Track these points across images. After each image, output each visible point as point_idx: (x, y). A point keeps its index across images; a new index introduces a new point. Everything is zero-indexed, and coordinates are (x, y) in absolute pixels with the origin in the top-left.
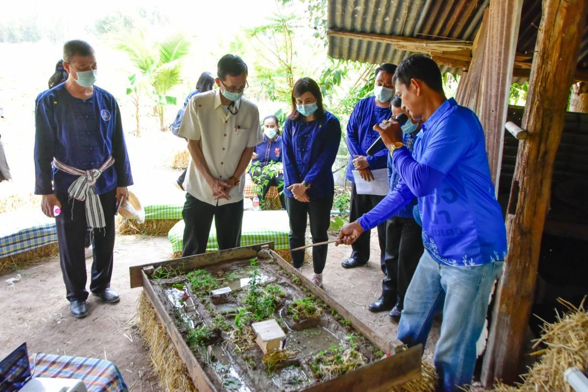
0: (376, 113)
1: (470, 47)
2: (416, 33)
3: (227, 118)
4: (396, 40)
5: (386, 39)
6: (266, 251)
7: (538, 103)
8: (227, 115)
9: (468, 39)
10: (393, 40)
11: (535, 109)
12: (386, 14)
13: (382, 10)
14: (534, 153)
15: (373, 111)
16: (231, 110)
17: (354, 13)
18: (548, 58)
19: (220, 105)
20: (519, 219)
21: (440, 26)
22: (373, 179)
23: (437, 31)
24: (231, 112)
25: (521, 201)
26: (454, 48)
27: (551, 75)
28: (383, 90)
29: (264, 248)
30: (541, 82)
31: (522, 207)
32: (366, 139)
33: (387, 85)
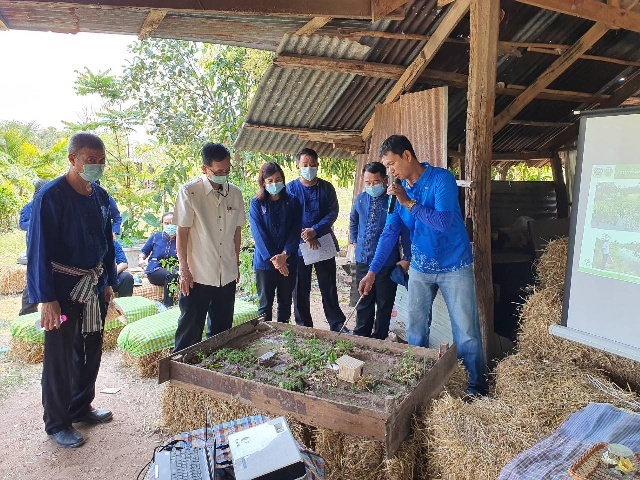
0: (307, 191)
1: (360, 135)
2: (319, 124)
3: (220, 201)
4: (303, 132)
5: (295, 131)
6: (263, 323)
7: (477, 163)
8: (219, 199)
9: (357, 129)
10: (301, 132)
11: (475, 167)
12: (300, 110)
13: (298, 106)
14: (479, 196)
15: (304, 190)
16: (222, 193)
17: (274, 108)
18: (479, 133)
19: (212, 191)
20: (477, 243)
21: (339, 118)
22: (321, 246)
23: (336, 123)
24: (223, 195)
25: (476, 230)
26: (346, 136)
27: (483, 144)
28: (311, 169)
29: (261, 320)
30: (477, 149)
31: (478, 235)
32: (306, 214)
33: (312, 165)
